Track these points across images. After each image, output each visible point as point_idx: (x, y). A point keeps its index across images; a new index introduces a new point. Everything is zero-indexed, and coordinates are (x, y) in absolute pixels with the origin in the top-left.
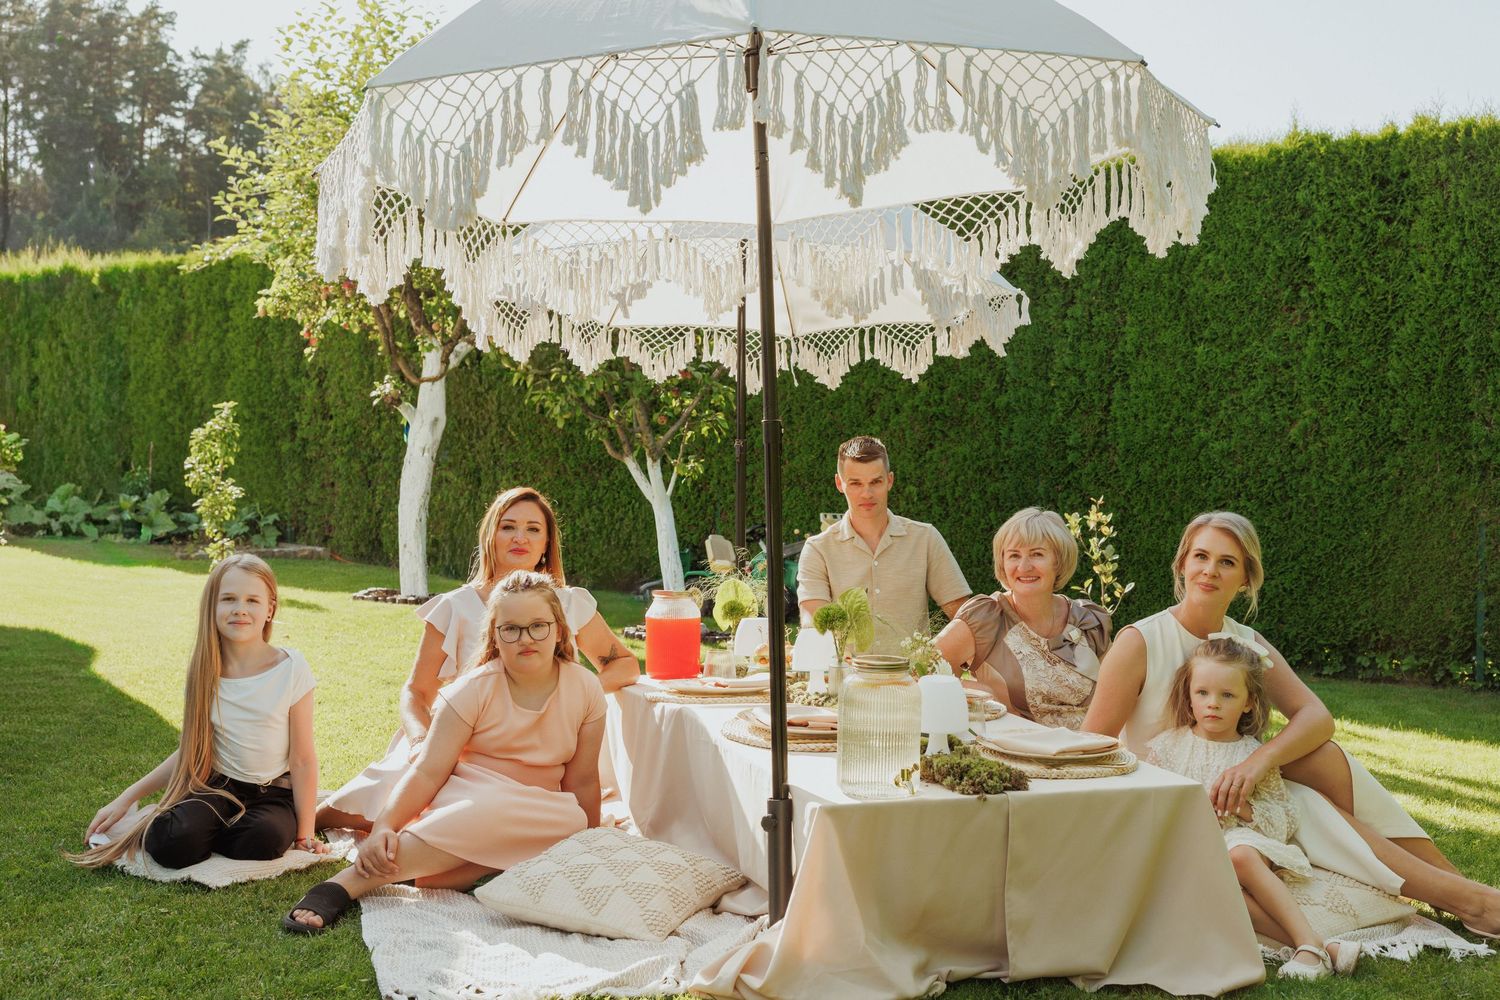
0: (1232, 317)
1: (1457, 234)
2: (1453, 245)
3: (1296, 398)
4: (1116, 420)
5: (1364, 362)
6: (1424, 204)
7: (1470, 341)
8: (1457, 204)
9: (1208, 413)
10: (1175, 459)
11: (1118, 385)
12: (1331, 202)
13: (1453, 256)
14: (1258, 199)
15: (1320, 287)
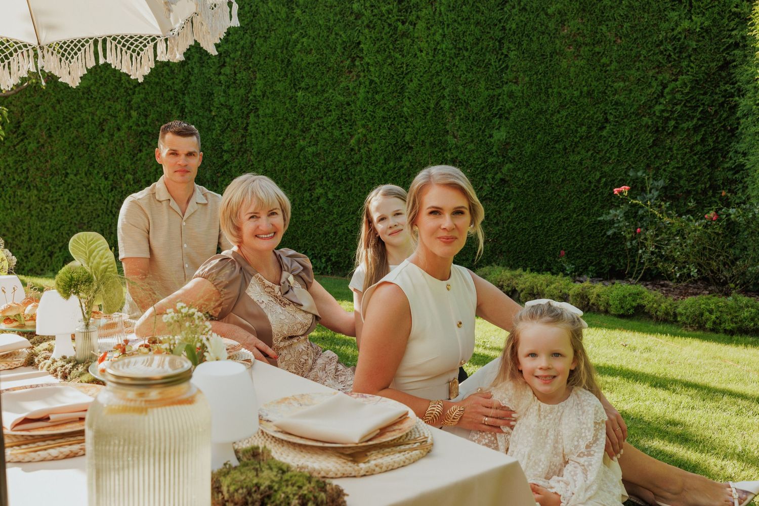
0: (317, 75)
1: (441, 31)
2: (438, 37)
3: (353, 123)
4: (251, 135)
5: (390, 103)
6: (422, 14)
7: (446, 92)
8: (440, 14)
9: (305, 130)
10: (286, 158)
11: (252, 115)
12: (372, 11)
13: (438, 43)
14: (331, 7)
15: (367, 60)
